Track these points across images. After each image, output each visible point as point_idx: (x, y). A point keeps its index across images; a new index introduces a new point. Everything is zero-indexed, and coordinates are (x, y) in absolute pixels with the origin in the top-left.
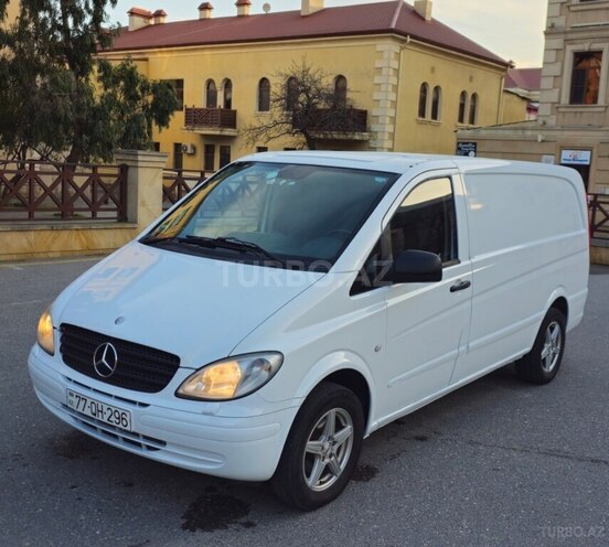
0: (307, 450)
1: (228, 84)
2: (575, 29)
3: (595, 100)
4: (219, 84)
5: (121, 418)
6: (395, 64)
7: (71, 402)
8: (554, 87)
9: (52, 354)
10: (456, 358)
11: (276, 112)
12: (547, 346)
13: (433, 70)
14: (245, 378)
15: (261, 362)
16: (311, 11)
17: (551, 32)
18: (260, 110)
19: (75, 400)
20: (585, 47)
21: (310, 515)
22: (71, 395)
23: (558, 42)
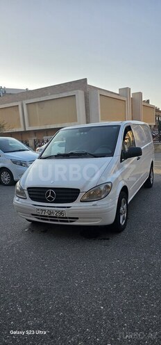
5: (61, 213)
7: (39, 213)
9: (26, 199)
22: (39, 210)
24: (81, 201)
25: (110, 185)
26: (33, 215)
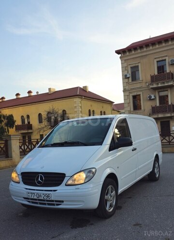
0: (105, 198)
1: (28, 117)
2: (132, 89)
3: (141, 109)
4: (25, 117)
5: (48, 197)
6: (80, 105)
7: (29, 196)
8: (128, 106)
9: (19, 183)
10: (136, 171)
11: (45, 123)
12: (156, 169)
13: (91, 106)
14: (86, 177)
15: (90, 172)
16: (52, 92)
17: (124, 91)
18: (40, 123)
19: (30, 195)
20: (135, 94)
21: (109, 219)
22: (29, 193)
23: (127, 93)
24: (66, 185)
25: (94, 170)
26: (25, 198)
